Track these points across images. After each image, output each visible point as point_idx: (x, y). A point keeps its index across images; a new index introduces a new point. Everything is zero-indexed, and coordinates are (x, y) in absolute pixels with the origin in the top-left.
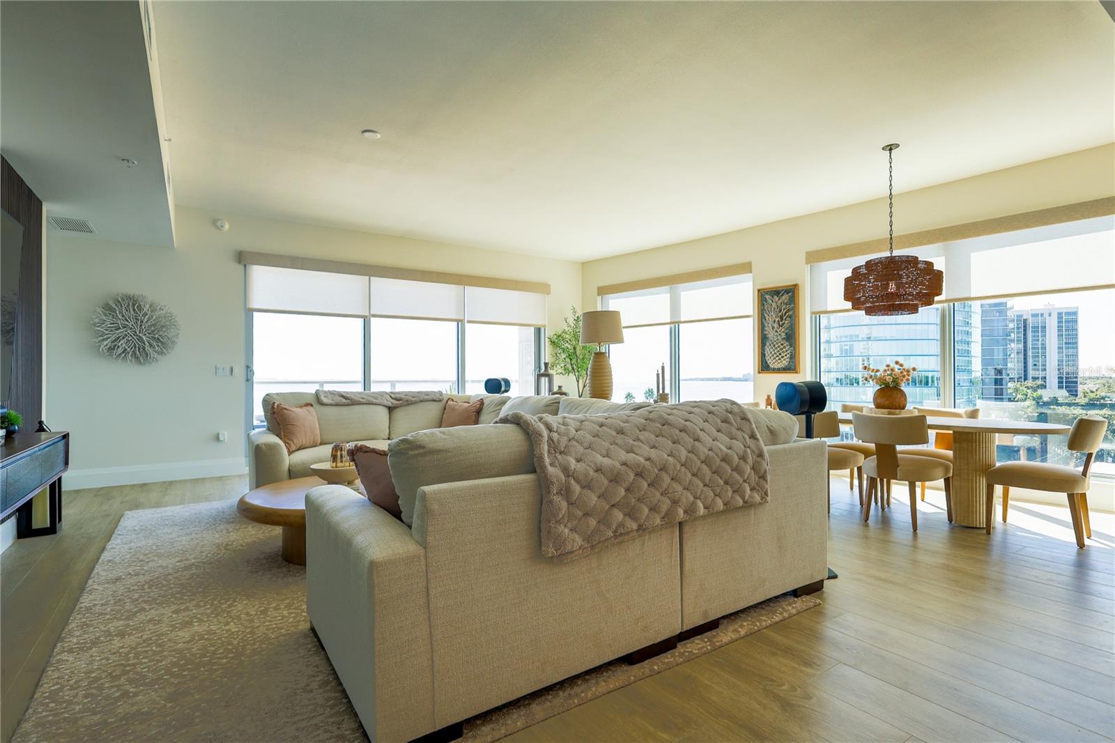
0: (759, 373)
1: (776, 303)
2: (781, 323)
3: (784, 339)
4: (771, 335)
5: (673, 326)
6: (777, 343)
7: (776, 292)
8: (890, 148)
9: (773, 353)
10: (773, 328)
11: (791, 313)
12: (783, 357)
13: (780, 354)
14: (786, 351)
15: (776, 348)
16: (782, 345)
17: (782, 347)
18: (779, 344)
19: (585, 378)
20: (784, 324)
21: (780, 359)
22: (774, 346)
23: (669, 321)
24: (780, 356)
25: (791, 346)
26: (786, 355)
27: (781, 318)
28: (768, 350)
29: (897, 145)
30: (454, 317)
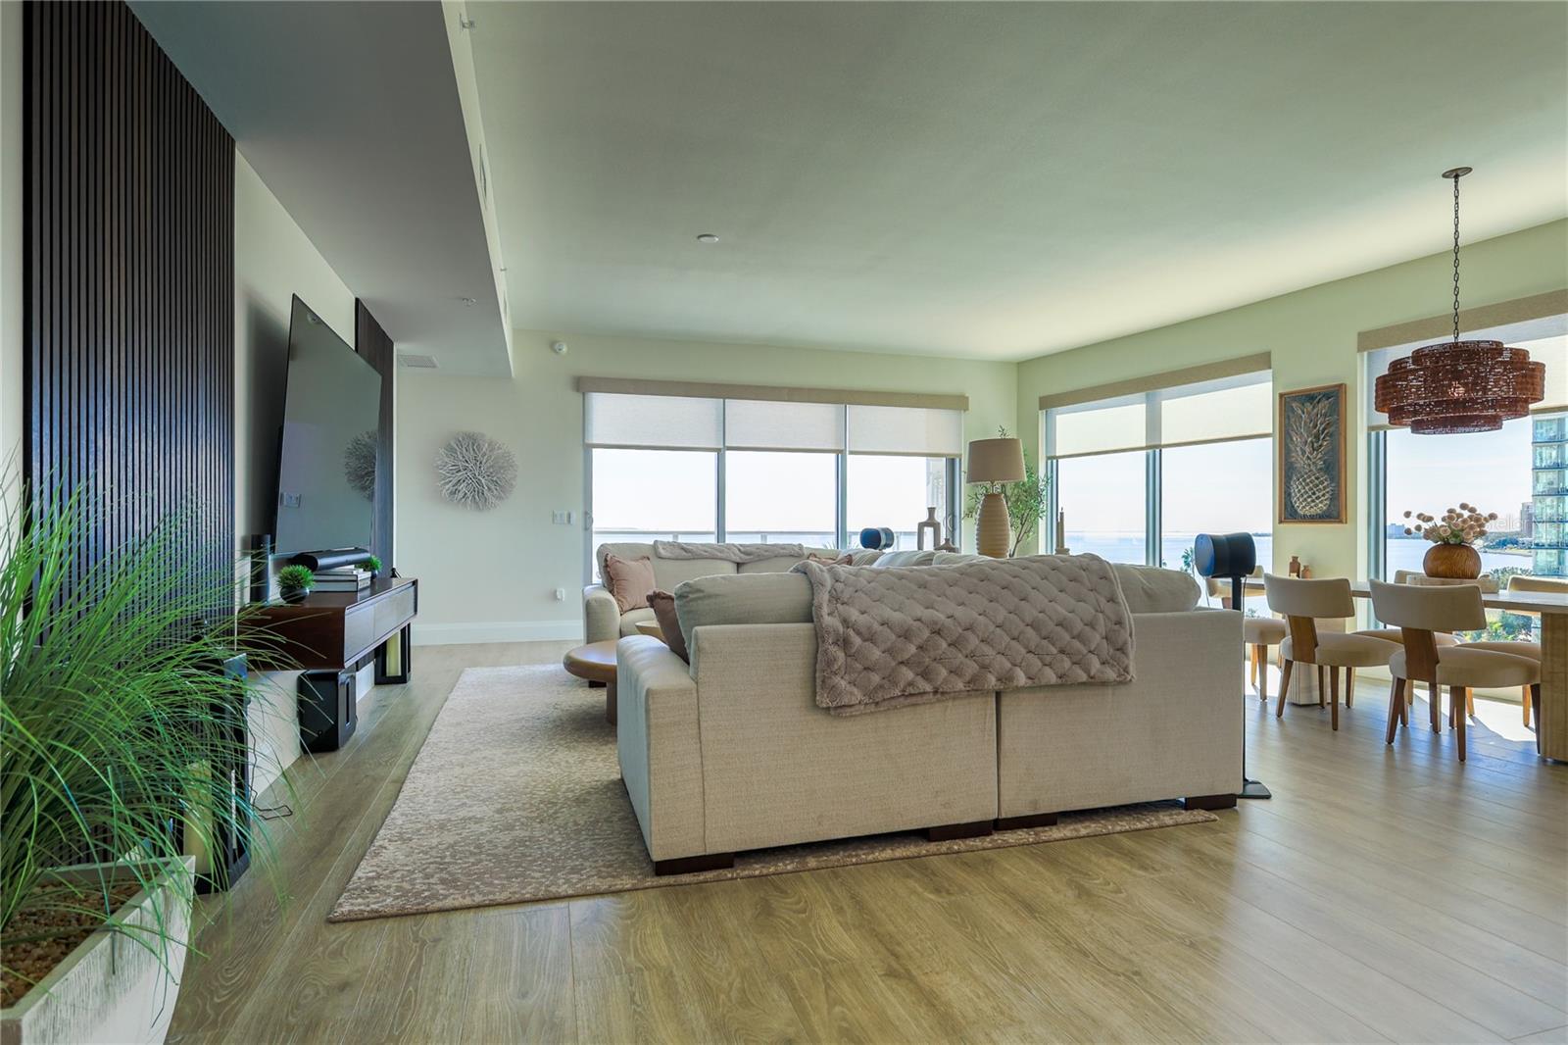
0: (1281, 522)
1: (1309, 413)
2: (1315, 445)
3: (1321, 469)
4: (1300, 461)
5: (1151, 451)
6: (1309, 477)
7: (1310, 397)
8: (1456, 174)
9: (1303, 491)
10: (1304, 452)
11: (1331, 429)
12: (1318, 498)
13: (1314, 494)
14: (1325, 488)
15: (1308, 484)
16: (1317, 478)
17: (1317, 482)
18: (1313, 478)
19: (1019, 530)
20: (1321, 446)
21: (1313, 501)
22: (1304, 480)
23: (1144, 445)
24: (1314, 497)
25: (1332, 480)
26: (1323, 495)
27: (1317, 437)
28: (1296, 488)
29: (1469, 170)
30: (833, 448)
